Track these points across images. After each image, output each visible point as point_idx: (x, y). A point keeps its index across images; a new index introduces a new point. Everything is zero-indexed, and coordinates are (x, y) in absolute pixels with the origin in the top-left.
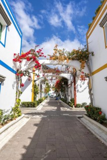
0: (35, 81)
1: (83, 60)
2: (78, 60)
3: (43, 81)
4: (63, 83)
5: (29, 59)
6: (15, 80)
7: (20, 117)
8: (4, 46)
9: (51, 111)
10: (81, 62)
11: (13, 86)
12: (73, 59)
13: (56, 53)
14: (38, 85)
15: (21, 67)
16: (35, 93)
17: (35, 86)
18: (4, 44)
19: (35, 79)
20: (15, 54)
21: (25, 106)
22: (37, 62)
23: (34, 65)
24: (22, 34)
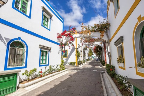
0: (77, 49)
1: (102, 31)
2: (99, 31)
3: (84, 48)
4: (98, 49)
5: (66, 35)
6: (60, 49)
7: (63, 71)
8: (50, 30)
9: (87, 68)
10: (100, 32)
11: (59, 53)
12: (95, 31)
13: (83, 28)
14: (81, 51)
15: (63, 41)
16: (78, 56)
17: (77, 52)
18: (49, 29)
19: (78, 47)
20: (58, 34)
21: (72, 65)
22: (71, 37)
23: (70, 39)
24: (63, 20)
